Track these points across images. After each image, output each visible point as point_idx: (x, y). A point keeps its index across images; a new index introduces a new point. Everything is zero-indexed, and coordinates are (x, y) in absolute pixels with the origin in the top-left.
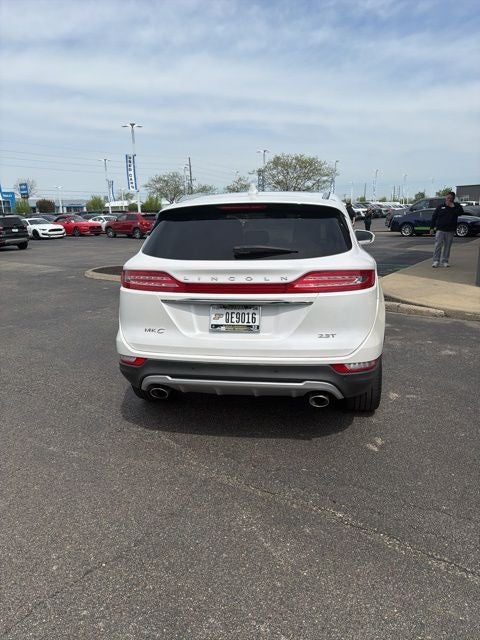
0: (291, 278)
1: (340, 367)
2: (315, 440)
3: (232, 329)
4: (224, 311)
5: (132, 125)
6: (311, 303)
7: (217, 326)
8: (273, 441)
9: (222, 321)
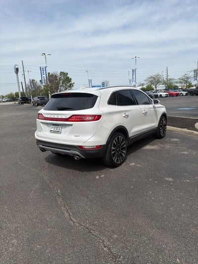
0: (68, 117)
1: (81, 147)
2: (84, 172)
3: (55, 132)
4: (53, 126)
5: (136, 57)
6: (72, 125)
7: (51, 131)
8: (71, 170)
9: (52, 129)
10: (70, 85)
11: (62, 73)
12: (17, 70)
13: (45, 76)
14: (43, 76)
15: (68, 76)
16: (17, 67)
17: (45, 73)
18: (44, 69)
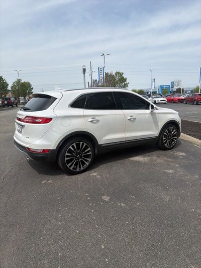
0: (24, 118)
1: (29, 149)
10: (125, 85)
11: (117, 73)
12: (84, 70)
13: (102, 76)
14: (100, 76)
15: (123, 76)
16: (84, 68)
17: (102, 73)
18: (102, 70)
